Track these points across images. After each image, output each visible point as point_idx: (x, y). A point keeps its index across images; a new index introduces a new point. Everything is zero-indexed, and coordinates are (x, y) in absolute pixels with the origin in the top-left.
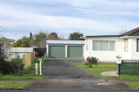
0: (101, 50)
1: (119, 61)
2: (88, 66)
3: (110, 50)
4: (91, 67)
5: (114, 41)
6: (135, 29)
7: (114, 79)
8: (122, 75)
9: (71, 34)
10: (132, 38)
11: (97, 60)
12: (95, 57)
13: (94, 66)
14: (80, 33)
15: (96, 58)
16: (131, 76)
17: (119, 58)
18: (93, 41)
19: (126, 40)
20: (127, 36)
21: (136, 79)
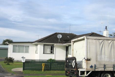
0: (19, 52)
1: (24, 60)
2: (7, 64)
3: (25, 52)
4: (8, 64)
5: (29, 46)
6: (44, 38)
7: (19, 73)
8: (26, 70)
9: (4, 40)
10: (40, 44)
11: (14, 59)
12: (11, 57)
13: (11, 63)
14: (10, 40)
15: (13, 58)
16: (32, 71)
17: (24, 58)
18: (13, 46)
19: (37, 45)
20: (36, 43)
21: (35, 73)
